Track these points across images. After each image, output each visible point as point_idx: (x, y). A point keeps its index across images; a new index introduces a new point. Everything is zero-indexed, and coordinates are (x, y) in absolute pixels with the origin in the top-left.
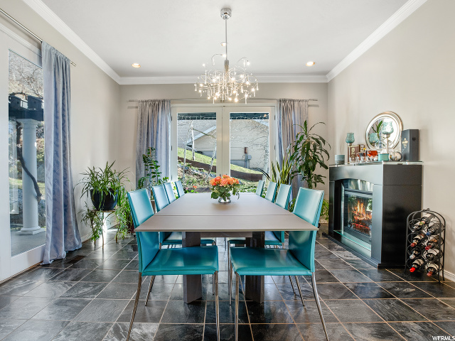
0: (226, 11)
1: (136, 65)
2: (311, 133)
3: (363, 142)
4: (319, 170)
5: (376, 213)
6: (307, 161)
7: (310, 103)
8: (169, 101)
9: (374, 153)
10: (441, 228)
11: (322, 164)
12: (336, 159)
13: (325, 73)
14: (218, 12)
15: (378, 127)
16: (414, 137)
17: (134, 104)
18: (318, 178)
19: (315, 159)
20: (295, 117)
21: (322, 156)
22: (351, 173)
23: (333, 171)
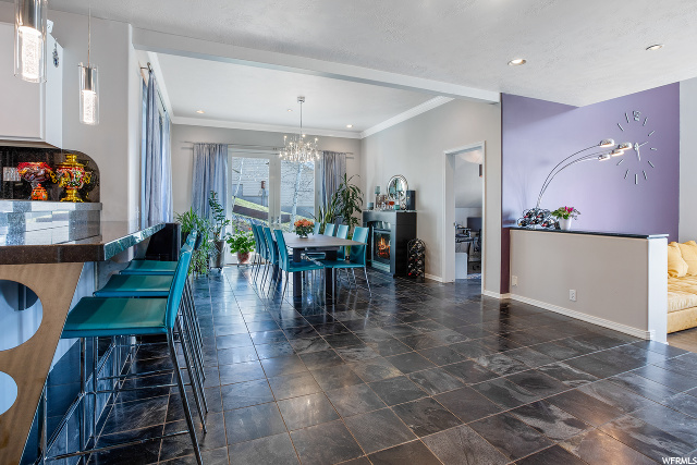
0: (301, 100)
1: (200, 112)
2: (349, 183)
3: (386, 193)
4: (355, 214)
5: (392, 245)
6: (347, 207)
7: (348, 155)
8: (227, 146)
9: (392, 203)
10: (423, 249)
11: (357, 209)
12: (368, 206)
13: (360, 132)
14: (295, 99)
15: (395, 183)
16: (412, 195)
17: (189, 146)
18: (355, 220)
19: (352, 204)
20: (335, 166)
21: (357, 202)
22: (378, 216)
23: (366, 215)
